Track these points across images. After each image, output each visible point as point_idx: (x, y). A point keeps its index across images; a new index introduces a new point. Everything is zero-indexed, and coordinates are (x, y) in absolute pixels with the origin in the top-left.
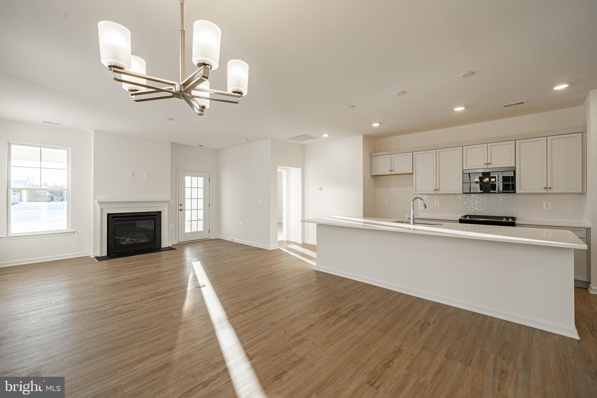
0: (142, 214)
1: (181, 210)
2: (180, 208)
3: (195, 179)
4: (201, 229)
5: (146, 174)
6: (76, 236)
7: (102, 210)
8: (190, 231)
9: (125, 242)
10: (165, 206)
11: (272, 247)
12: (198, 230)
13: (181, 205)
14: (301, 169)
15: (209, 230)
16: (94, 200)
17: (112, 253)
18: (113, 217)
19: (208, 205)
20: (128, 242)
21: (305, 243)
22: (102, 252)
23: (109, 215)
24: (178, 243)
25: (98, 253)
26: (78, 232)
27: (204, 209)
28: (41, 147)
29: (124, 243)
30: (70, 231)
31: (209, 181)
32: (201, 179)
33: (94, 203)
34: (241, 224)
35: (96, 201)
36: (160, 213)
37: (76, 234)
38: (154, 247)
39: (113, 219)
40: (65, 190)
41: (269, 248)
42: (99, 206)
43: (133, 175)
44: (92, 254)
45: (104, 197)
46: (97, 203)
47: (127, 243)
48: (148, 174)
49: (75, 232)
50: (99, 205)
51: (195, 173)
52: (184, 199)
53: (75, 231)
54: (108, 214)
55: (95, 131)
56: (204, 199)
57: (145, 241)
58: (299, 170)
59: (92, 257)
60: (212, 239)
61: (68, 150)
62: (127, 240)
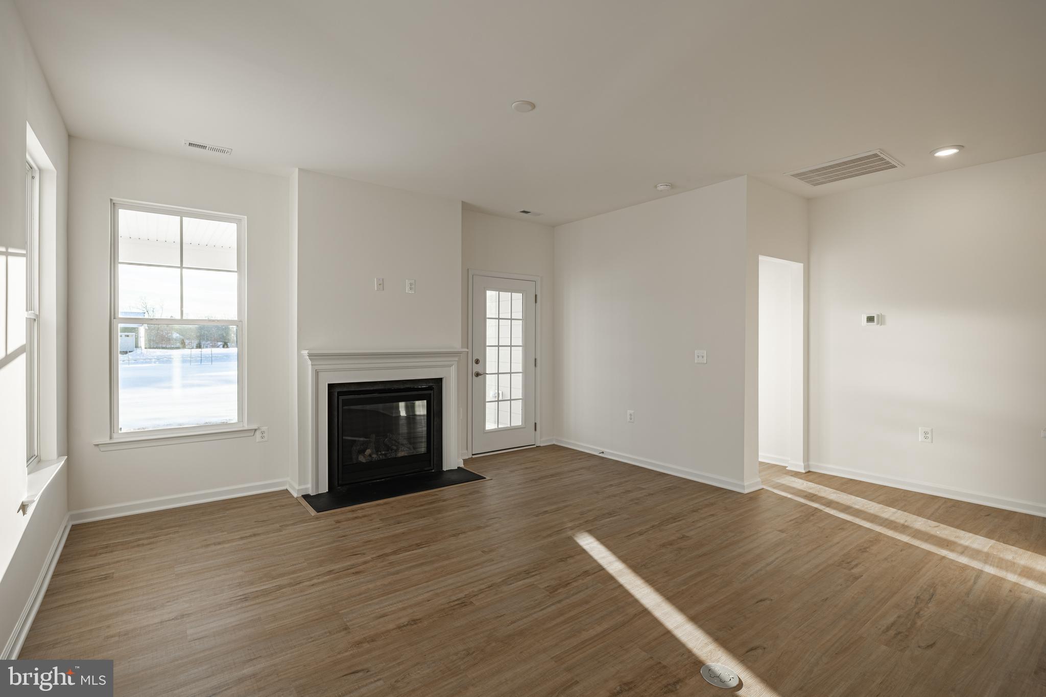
0: (402, 387)
1: (478, 375)
2: (477, 368)
3: (505, 296)
4: (517, 421)
5: (411, 284)
6: (257, 441)
7: (317, 373)
8: (496, 427)
9: (364, 457)
10: (450, 366)
11: (749, 484)
12: (513, 425)
13: (478, 362)
14: (802, 264)
15: (535, 423)
16: (299, 349)
17: (339, 485)
18: (340, 394)
19: (532, 363)
20: (370, 455)
21: (812, 470)
22: (317, 483)
23: (331, 386)
24: (470, 456)
25: (309, 486)
26: (264, 428)
27: (525, 372)
28: (182, 214)
29: (362, 459)
30: (246, 427)
31: (536, 302)
32: (518, 297)
33: (300, 356)
34: (629, 412)
35: (305, 353)
36: (439, 381)
37: (258, 434)
38: (426, 469)
39: (341, 398)
40: (232, 322)
41: (743, 487)
42: (312, 365)
43: (382, 284)
44: (297, 487)
45: (325, 343)
46: (308, 357)
47: (370, 458)
48: (413, 282)
49: (256, 430)
50: (310, 362)
51: (505, 284)
52: (484, 346)
53: (254, 427)
54: (329, 385)
55: (300, 170)
56: (525, 346)
57: (406, 454)
58: (798, 267)
59: (295, 495)
60: (542, 445)
61: (238, 222)
62: (368, 452)
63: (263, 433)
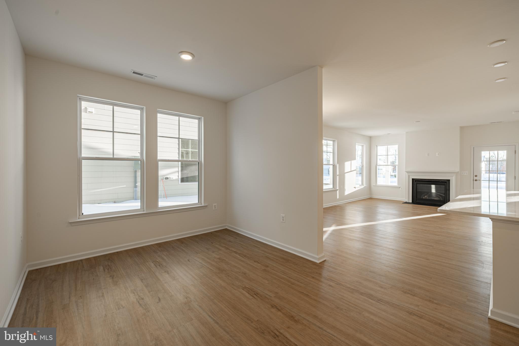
0: (435, 181)
1: (476, 180)
2: (475, 178)
5: (438, 154)
7: (409, 176)
10: (453, 176)
13: (476, 176)
16: (404, 170)
17: (415, 202)
18: (415, 181)
19: (513, 178)
20: (426, 197)
22: (409, 200)
23: (413, 179)
25: (407, 200)
29: (424, 198)
30: (398, 186)
31: (515, 153)
35: (406, 171)
36: (449, 180)
37: (400, 188)
39: (416, 182)
45: (410, 169)
48: (439, 153)
50: (407, 173)
52: (480, 171)
53: (400, 187)
55: (406, 132)
62: (426, 196)
63: (401, 188)
